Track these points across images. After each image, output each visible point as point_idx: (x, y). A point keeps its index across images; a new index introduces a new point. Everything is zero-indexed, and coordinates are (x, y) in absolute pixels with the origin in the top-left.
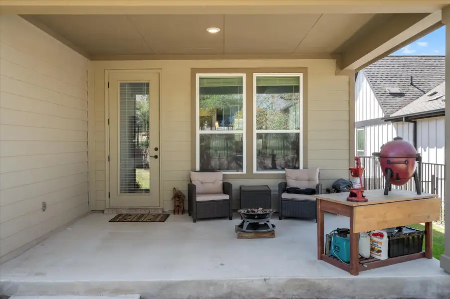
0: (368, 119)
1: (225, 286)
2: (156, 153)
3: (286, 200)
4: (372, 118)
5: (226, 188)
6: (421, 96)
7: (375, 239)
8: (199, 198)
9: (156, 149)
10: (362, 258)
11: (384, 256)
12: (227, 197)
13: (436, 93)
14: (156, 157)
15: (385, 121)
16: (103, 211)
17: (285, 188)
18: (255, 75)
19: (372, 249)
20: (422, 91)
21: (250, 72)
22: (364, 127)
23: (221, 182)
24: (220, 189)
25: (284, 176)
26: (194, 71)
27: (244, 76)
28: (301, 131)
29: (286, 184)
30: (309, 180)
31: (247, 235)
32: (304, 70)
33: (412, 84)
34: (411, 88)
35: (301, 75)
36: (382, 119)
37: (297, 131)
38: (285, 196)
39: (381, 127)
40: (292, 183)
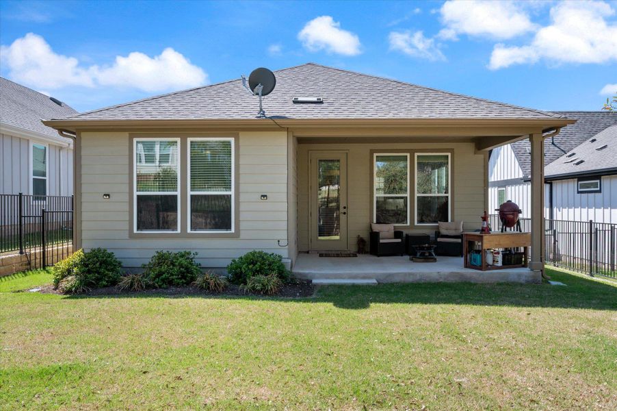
0: (509, 178)
1: (418, 276)
2: (345, 211)
3: (440, 242)
4: (513, 177)
5: (398, 234)
6: (561, 156)
7: (495, 255)
8: (381, 241)
9: (345, 208)
10: (489, 265)
11: (500, 264)
12: (399, 240)
13: (574, 154)
14: (345, 213)
15: (525, 181)
16: (308, 252)
17: (438, 234)
18: (416, 154)
19: (494, 261)
20: (563, 151)
21: (412, 152)
22: (505, 186)
23: (393, 231)
24: (393, 236)
25: (438, 227)
26: (372, 152)
27: (408, 155)
28: (449, 195)
29: (439, 233)
30: (456, 230)
31: (419, 260)
32: (451, 151)
33: (553, 143)
34: (552, 147)
35: (449, 154)
36: (521, 179)
37: (446, 195)
38: (439, 240)
39: (521, 187)
40: (443, 232)
